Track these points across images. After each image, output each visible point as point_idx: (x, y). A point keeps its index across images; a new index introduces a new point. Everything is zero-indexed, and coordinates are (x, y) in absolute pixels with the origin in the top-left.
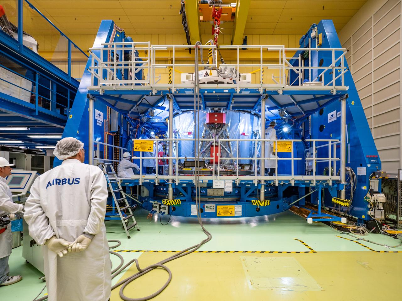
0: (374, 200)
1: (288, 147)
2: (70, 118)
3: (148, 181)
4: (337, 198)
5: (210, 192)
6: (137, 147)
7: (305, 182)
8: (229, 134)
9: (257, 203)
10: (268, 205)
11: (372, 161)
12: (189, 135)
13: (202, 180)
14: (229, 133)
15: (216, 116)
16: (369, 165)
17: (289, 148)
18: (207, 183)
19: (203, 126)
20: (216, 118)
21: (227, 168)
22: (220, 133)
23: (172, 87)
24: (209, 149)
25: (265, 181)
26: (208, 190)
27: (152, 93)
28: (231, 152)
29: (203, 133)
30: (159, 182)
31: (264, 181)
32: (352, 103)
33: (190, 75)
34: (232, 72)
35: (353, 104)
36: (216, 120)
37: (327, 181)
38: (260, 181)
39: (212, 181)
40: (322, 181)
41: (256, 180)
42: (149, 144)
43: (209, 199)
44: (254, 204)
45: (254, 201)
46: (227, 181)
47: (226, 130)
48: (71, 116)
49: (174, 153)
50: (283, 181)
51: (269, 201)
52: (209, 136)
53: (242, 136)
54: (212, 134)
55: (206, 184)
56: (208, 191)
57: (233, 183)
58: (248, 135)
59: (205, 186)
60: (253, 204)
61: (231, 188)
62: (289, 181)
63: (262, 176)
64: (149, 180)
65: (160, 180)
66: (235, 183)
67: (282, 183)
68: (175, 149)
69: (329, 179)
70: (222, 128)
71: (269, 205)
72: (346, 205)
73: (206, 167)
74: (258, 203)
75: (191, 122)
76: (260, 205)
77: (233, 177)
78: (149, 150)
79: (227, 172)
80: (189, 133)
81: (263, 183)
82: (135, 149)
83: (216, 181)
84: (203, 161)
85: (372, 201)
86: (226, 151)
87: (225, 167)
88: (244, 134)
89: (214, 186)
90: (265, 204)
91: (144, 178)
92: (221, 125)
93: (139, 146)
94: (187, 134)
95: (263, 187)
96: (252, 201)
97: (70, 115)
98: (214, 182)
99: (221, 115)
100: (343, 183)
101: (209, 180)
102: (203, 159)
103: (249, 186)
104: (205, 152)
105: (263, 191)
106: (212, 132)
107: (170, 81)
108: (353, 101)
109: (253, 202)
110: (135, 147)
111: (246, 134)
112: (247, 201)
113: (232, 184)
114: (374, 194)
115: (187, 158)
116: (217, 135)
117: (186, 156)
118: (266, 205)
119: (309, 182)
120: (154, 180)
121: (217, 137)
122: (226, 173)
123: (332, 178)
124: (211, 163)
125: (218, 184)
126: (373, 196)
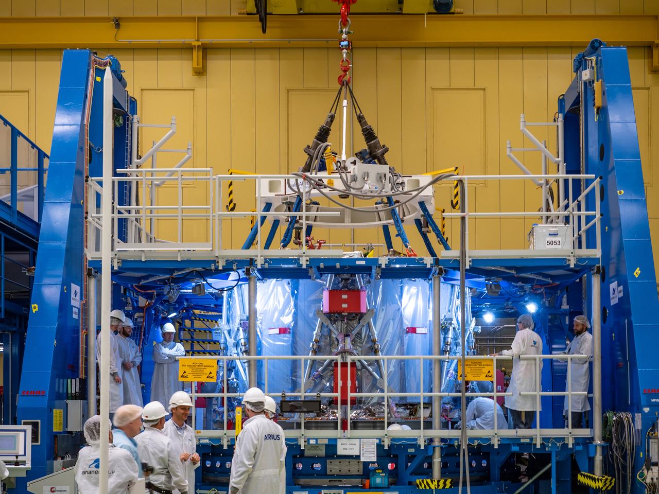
0: (652, 479)
1: (486, 370)
2: (34, 312)
3: (207, 441)
4: (589, 474)
5: (331, 467)
6: (185, 372)
7: (522, 441)
8: (376, 333)
9: (426, 484)
10: (448, 487)
11: (653, 400)
12: (282, 335)
13: (316, 439)
14: (376, 330)
15: (345, 297)
16: (646, 410)
17: (489, 372)
18: (326, 445)
19: (314, 315)
20: (345, 301)
21: (374, 415)
22: (354, 333)
23: (257, 256)
24: (331, 368)
25: (443, 440)
26: (328, 461)
27: (215, 265)
28: (381, 376)
29: (315, 333)
30: (230, 444)
31: (439, 440)
32: (635, 274)
33: (280, 182)
34: (382, 181)
35: (637, 277)
36: (345, 306)
37: (564, 438)
38: (431, 440)
39: (336, 440)
40: (553, 438)
41: (422, 437)
42: (209, 366)
43: (330, 481)
44: (420, 488)
45: (421, 480)
46: (365, 440)
47: (368, 323)
48: (35, 308)
49: (244, 379)
50: (477, 439)
51: (449, 481)
52: (330, 336)
53: (410, 335)
54: (337, 333)
55: (324, 449)
56: (329, 467)
57: (378, 445)
58: (424, 331)
59: (322, 453)
60: (418, 487)
61: (373, 455)
62: (489, 439)
63: (435, 429)
64: (210, 439)
65: (231, 439)
66: (382, 443)
67: (476, 444)
68: (247, 369)
69: (569, 434)
70: (360, 319)
71: (451, 487)
72: (599, 486)
73: (324, 412)
74: (428, 483)
75: (287, 304)
76: (430, 488)
77: (378, 433)
78: (208, 377)
79: (374, 422)
80: (283, 331)
81: (437, 443)
82: (182, 377)
83: (344, 441)
84: (317, 401)
85: (648, 480)
86: (371, 374)
87: (370, 411)
88: (413, 330)
89: (340, 452)
90: (438, 486)
91: (199, 434)
92: (357, 315)
93: (188, 370)
94: (277, 331)
95: (437, 452)
96: (418, 481)
97: (33, 306)
98: (339, 442)
99: (356, 294)
100: (598, 442)
101: (329, 439)
102: (317, 396)
103: (412, 450)
104: (321, 377)
105: (437, 460)
106: (337, 329)
107: (231, 201)
108: (638, 269)
109: (419, 483)
110: (180, 374)
111: (418, 331)
112: (410, 483)
113: (375, 446)
114: (652, 467)
115: (286, 394)
116: (347, 335)
117: (285, 391)
118: (441, 487)
119: (528, 441)
120: (219, 439)
121: (348, 340)
122: (372, 424)
123: (572, 433)
124: (332, 402)
125: (348, 447)
126: (650, 471)
